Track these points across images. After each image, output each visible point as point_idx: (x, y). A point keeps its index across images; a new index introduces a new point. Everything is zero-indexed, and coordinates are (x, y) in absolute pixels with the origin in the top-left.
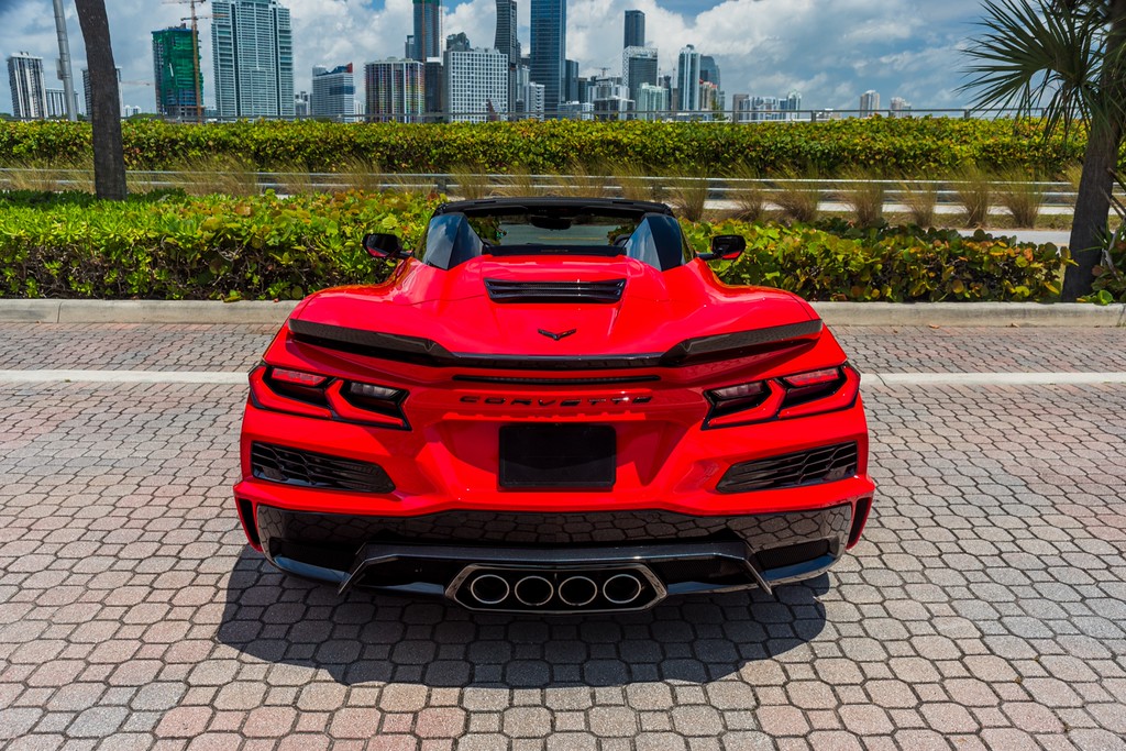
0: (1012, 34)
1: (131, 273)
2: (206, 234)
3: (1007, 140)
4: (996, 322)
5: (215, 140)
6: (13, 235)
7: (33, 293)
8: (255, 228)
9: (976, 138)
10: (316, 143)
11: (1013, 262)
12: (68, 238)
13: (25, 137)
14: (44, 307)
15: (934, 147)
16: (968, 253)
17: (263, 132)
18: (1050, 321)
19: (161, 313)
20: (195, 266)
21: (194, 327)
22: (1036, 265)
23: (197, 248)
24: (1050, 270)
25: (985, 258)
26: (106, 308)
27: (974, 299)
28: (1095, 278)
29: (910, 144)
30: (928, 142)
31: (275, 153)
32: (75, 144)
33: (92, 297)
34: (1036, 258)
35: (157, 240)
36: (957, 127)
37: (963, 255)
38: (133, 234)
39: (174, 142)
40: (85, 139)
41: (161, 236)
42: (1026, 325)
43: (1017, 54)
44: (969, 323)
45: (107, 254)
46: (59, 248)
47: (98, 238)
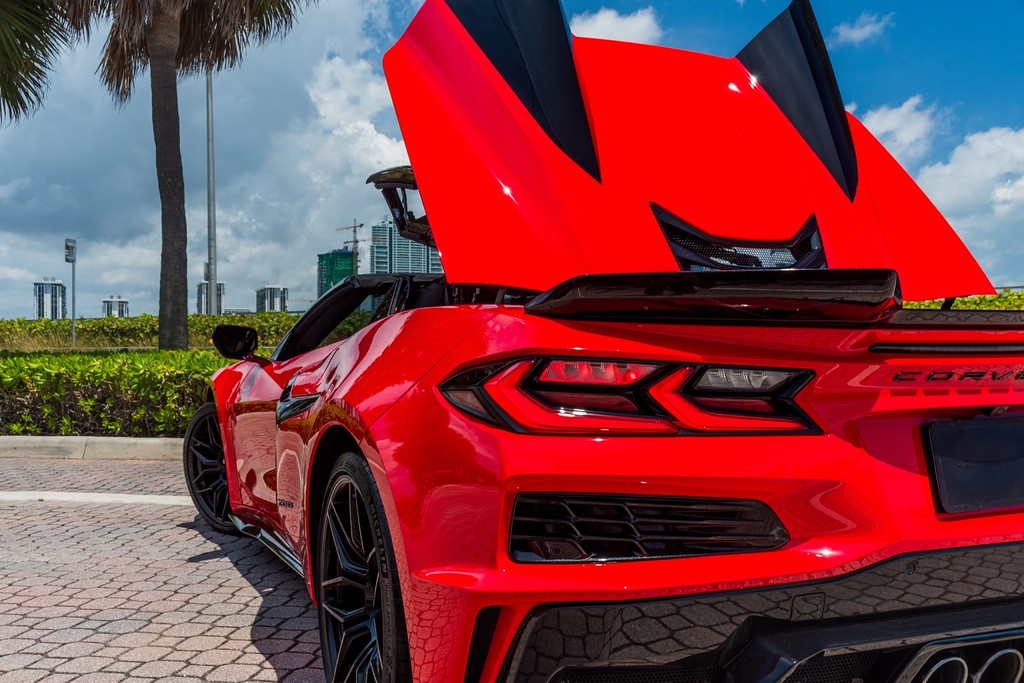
1: (157, 410)
6: (53, 373)
12: (104, 376)
14: (72, 443)
26: (129, 445)
33: (121, 435)
35: (186, 376)
38: (164, 372)
41: (188, 373)
45: (138, 390)
46: (93, 385)
47: (130, 375)
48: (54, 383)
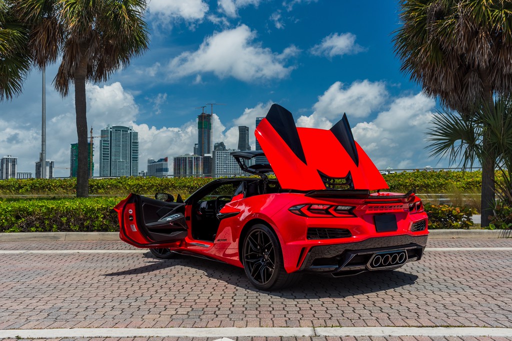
0: (445, 127)
1: (95, 221)
4: (446, 237)
5: (110, 185)
6: (50, 207)
7: (55, 230)
11: (452, 213)
14: (59, 234)
16: (432, 209)
18: (469, 236)
22: (461, 214)
24: (469, 216)
25: (440, 211)
26: (84, 235)
27: (436, 228)
28: (490, 221)
33: (78, 231)
34: (461, 211)
35: (106, 208)
37: (430, 210)
38: (97, 206)
41: (108, 207)
42: (459, 238)
43: (447, 134)
44: (435, 237)
45: (86, 214)
46: (67, 212)
47: (83, 208)
48: (50, 211)
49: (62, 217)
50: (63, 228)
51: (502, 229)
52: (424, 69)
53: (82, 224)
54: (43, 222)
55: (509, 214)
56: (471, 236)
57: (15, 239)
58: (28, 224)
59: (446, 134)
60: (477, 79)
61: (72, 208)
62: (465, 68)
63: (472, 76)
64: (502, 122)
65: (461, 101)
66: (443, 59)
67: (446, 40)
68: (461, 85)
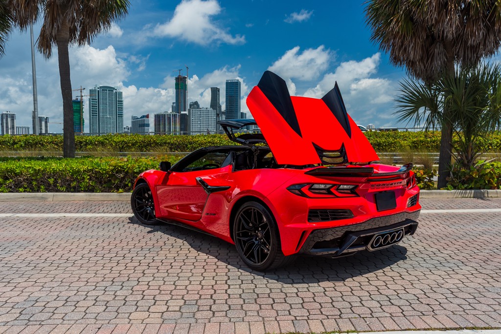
0: (411, 94)
1: (81, 182)
2: (111, 167)
3: (422, 139)
5: (98, 142)
6: (37, 168)
7: (43, 191)
8: (129, 165)
9: (410, 138)
10: (140, 142)
11: (416, 175)
13: (19, 141)
14: (47, 195)
15: (393, 142)
17: (118, 139)
18: (431, 196)
19: (92, 197)
20: (106, 180)
21: (106, 202)
22: (424, 176)
23: (107, 173)
24: (430, 178)
26: (71, 195)
28: (447, 182)
29: (383, 141)
30: (391, 140)
31: (123, 147)
32: (40, 144)
33: (65, 192)
34: (424, 174)
35: (92, 170)
36: (402, 134)
38: (83, 168)
39: (81, 142)
40: (44, 142)
41: (93, 169)
43: (413, 101)
45: (72, 175)
46: (54, 173)
47: (69, 169)
48: (37, 172)
49: (49, 178)
50: (50, 188)
51: (459, 189)
52: (394, 39)
53: (69, 185)
54: (31, 183)
55: (465, 176)
56: (433, 197)
57: (4, 199)
58: (16, 184)
59: (411, 101)
60: (442, 50)
61: (59, 169)
62: (432, 39)
63: (438, 47)
64: (464, 91)
65: (426, 70)
66: (413, 29)
67: (418, 10)
68: (427, 55)
